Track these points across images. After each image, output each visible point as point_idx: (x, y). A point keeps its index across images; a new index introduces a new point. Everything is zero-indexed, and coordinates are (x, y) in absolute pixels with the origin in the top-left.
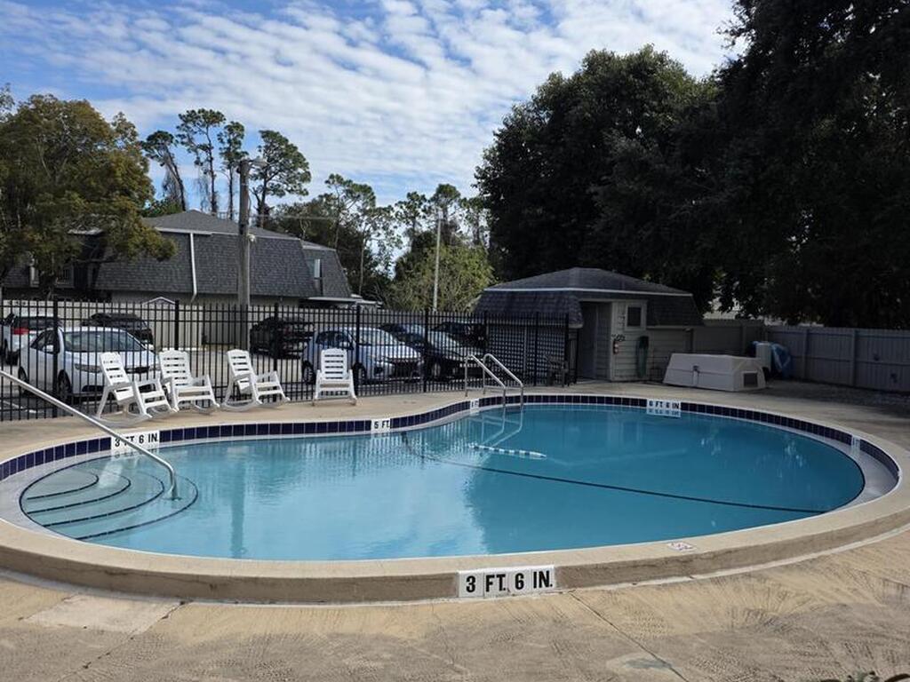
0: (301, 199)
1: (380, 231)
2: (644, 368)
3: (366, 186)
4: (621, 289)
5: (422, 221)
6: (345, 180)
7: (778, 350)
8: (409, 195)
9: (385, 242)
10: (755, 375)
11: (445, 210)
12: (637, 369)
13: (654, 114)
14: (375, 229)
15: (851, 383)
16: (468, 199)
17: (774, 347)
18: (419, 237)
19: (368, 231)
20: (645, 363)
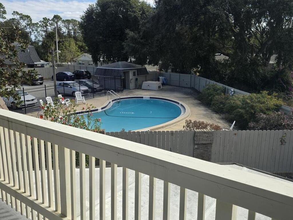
0: (3, 20)
1: (35, 31)
2: (137, 85)
3: (28, 15)
4: (131, 68)
5: (49, 27)
6: (19, 13)
7: (164, 78)
8: (43, 18)
9: (37, 35)
10: (160, 86)
11: (57, 24)
12: (135, 86)
13: (131, 13)
14: (33, 31)
15: (178, 85)
16: (65, 20)
17: (163, 78)
18: (49, 34)
19: (31, 31)
20: (137, 84)
